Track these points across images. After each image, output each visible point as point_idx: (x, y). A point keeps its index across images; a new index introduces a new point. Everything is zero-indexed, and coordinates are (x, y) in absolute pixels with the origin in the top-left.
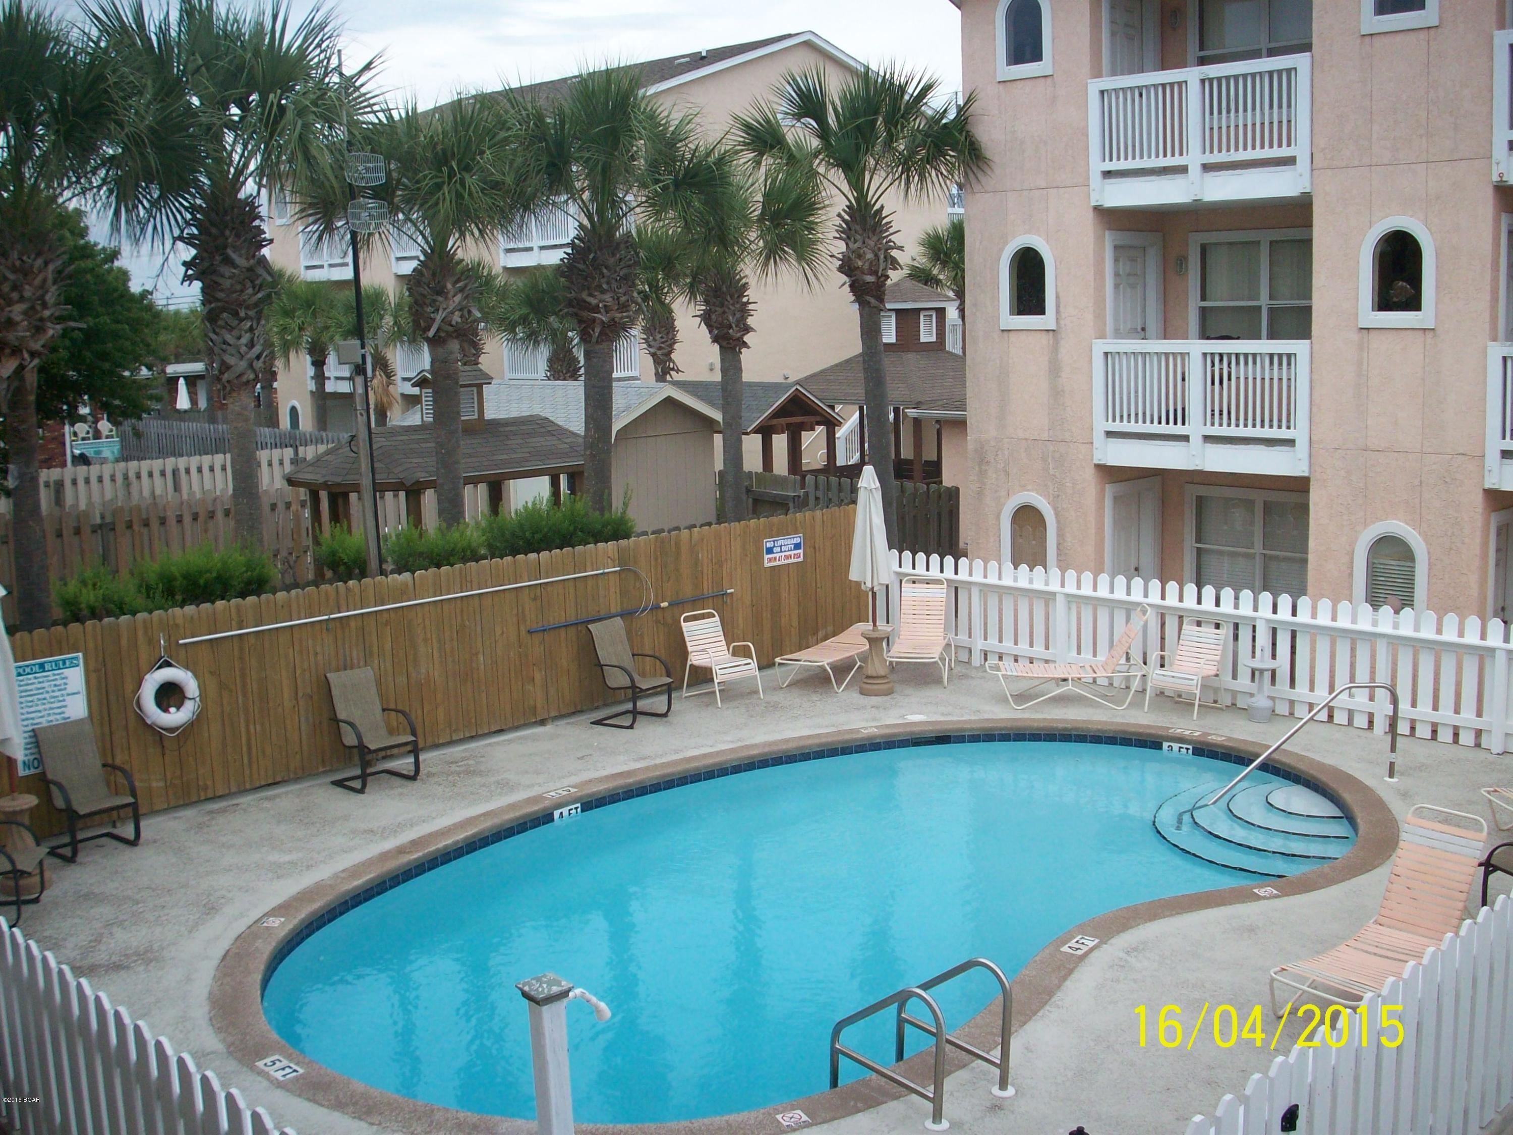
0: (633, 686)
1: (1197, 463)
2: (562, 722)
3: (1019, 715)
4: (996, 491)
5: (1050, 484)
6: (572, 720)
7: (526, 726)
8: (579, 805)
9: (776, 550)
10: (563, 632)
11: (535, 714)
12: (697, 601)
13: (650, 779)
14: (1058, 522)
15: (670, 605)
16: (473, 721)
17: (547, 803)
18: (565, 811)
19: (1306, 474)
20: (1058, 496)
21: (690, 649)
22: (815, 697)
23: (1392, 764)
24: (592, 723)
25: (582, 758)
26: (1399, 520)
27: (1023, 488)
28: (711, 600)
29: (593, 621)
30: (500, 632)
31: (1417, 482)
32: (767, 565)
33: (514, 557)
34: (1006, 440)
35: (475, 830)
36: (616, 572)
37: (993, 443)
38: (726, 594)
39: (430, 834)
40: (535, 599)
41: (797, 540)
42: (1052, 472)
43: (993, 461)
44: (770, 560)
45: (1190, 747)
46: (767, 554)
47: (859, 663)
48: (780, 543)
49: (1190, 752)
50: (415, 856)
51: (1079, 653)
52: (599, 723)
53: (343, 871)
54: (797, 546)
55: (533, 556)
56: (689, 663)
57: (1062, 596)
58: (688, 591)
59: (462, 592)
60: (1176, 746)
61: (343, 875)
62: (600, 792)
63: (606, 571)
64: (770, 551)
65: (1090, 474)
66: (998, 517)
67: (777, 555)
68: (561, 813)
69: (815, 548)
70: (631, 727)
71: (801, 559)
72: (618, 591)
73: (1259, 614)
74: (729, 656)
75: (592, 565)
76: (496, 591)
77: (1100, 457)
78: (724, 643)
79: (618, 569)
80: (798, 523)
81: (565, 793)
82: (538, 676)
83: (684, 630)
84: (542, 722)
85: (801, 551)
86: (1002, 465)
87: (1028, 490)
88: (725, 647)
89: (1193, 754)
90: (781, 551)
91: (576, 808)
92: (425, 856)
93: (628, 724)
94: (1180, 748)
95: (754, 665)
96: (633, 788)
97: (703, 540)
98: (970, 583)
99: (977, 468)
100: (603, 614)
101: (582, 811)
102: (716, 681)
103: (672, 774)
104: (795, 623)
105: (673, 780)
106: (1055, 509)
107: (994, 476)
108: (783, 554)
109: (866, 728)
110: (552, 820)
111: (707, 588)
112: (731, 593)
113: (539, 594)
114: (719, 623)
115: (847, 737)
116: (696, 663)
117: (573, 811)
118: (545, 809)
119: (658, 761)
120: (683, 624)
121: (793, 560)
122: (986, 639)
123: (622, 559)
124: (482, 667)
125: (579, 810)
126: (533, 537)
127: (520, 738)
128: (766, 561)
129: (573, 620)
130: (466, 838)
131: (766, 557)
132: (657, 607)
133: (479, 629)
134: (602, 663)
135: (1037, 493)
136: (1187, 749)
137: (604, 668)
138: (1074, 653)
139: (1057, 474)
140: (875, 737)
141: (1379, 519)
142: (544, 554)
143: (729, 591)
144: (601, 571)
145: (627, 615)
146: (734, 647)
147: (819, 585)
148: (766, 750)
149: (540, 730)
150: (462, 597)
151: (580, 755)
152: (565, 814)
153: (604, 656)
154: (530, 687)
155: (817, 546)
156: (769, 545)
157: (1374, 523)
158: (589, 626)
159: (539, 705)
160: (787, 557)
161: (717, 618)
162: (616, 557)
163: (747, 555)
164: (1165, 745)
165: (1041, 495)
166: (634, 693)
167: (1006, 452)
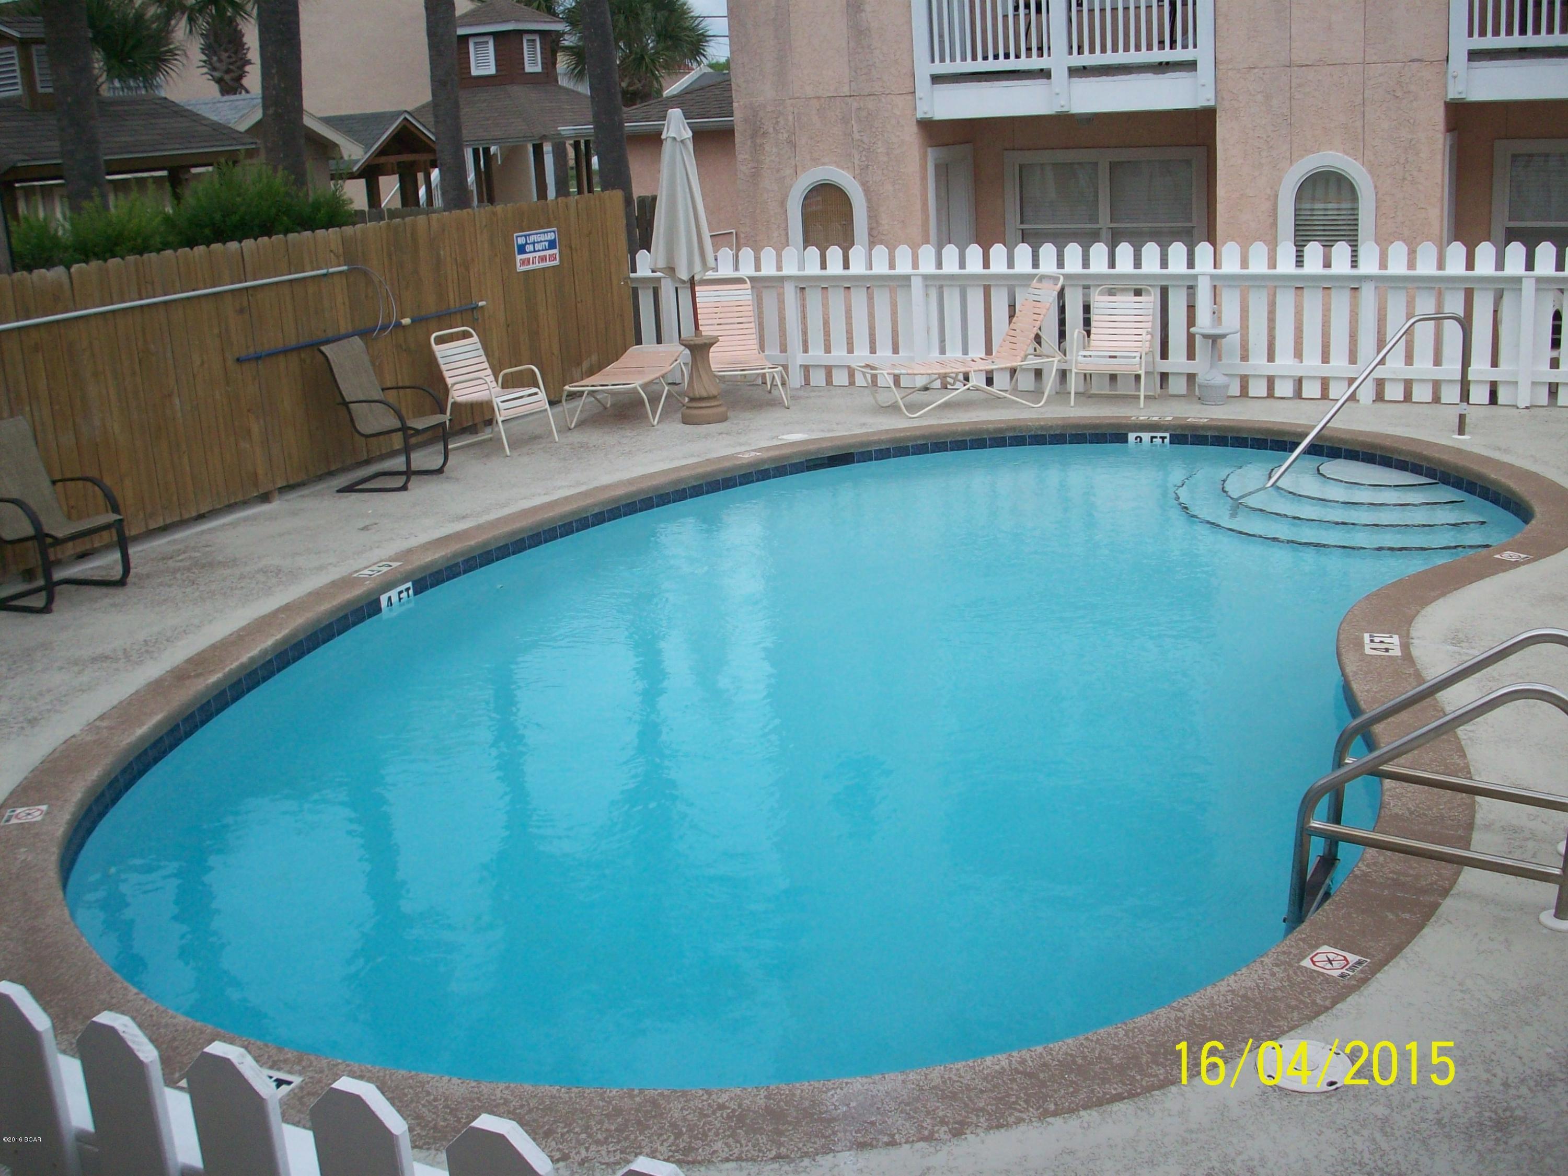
0: (404, 429)
1: (1063, 103)
2: (292, 496)
3: (916, 423)
4: (778, 171)
5: (855, 152)
6: (305, 491)
7: (246, 503)
8: (409, 584)
9: (529, 248)
10: (282, 360)
11: (256, 485)
12: (443, 318)
13: (496, 539)
14: (869, 200)
15: (413, 321)
16: (175, 498)
17: (368, 585)
18: (394, 594)
19: (1212, 103)
20: (867, 166)
21: (450, 381)
22: (628, 433)
23: (1462, 418)
24: (339, 491)
25: (365, 528)
26: (1337, 150)
27: (816, 161)
28: (459, 316)
29: (327, 342)
30: (198, 363)
31: (1359, 100)
32: (520, 268)
33: (208, 246)
34: (789, 102)
35: (285, 632)
36: (340, 272)
37: (769, 109)
38: (476, 308)
39: (214, 647)
40: (241, 311)
41: (551, 236)
42: (856, 136)
43: (771, 130)
44: (523, 262)
45: (1167, 435)
46: (520, 253)
47: (667, 388)
48: (532, 239)
49: (1167, 441)
50: (213, 679)
51: (943, 351)
52: (349, 489)
53: (101, 718)
54: (552, 244)
55: (233, 245)
56: (450, 401)
57: (920, 279)
58: (431, 304)
59: (141, 299)
60: (1146, 436)
61: (105, 724)
62: (433, 563)
63: (331, 270)
64: (522, 250)
65: (911, 135)
66: (783, 204)
67: (531, 256)
68: (390, 598)
69: (571, 248)
70: (404, 488)
71: (557, 262)
72: (347, 303)
73: (1198, 269)
74: (499, 389)
75: (311, 262)
76: (188, 298)
77: (926, 109)
78: (489, 371)
79: (345, 268)
80: (550, 211)
81: (385, 569)
82: (255, 429)
83: (438, 355)
84: (265, 498)
85: (556, 251)
86: (786, 135)
87: (823, 164)
88: (492, 378)
89: (1171, 443)
90: (535, 251)
91: (408, 589)
92: (226, 677)
93: (400, 484)
94: (1152, 438)
95: (542, 395)
96: (476, 554)
97: (444, 231)
98: (782, 279)
99: (749, 143)
100: (330, 334)
101: (416, 593)
102: (500, 419)
103: (522, 530)
104: (556, 351)
105: (523, 540)
106: (864, 184)
107: (774, 150)
108: (537, 254)
109: (743, 453)
110: (379, 610)
111: (453, 300)
112: (482, 307)
113: (245, 304)
114: (479, 345)
115: (727, 464)
116: (459, 399)
117: (404, 595)
118: (369, 593)
119: (483, 520)
120: (436, 348)
121: (548, 264)
122: (806, 351)
123: (349, 254)
124: (179, 415)
125: (411, 592)
126: (224, 222)
127: (245, 520)
128: (518, 264)
129: (293, 343)
130: (276, 645)
131: (519, 257)
132: (398, 325)
133: (169, 355)
134: (347, 400)
135: (838, 166)
136: (1163, 438)
137: (351, 405)
138: (936, 353)
139: (865, 139)
140: (764, 461)
141: (1309, 151)
142: (248, 243)
143: (480, 304)
144: (324, 271)
145: (364, 334)
146: (505, 375)
147: (579, 299)
148: (633, 488)
149: (264, 508)
150: (141, 306)
151: (361, 525)
152: (395, 599)
153: (349, 390)
154: (245, 445)
155: (573, 246)
156: (521, 241)
157: (1302, 157)
158: (323, 348)
159: (260, 472)
160: (543, 259)
161: (475, 338)
162: (341, 251)
163: (496, 255)
164: (1132, 437)
165: (843, 168)
166: (406, 439)
167: (791, 118)
